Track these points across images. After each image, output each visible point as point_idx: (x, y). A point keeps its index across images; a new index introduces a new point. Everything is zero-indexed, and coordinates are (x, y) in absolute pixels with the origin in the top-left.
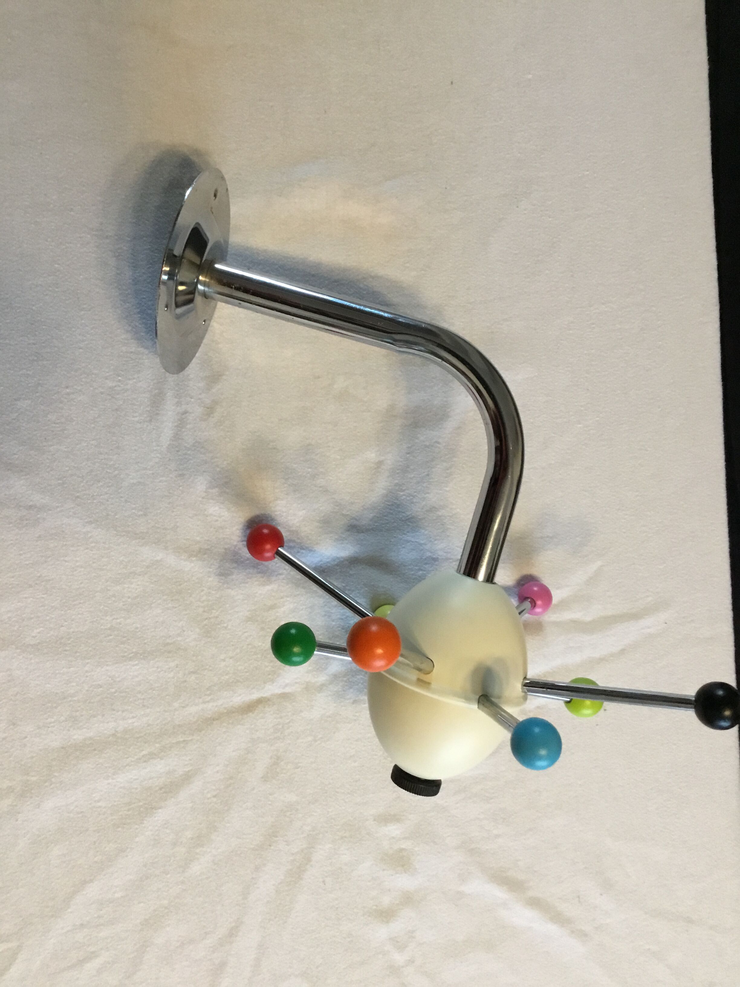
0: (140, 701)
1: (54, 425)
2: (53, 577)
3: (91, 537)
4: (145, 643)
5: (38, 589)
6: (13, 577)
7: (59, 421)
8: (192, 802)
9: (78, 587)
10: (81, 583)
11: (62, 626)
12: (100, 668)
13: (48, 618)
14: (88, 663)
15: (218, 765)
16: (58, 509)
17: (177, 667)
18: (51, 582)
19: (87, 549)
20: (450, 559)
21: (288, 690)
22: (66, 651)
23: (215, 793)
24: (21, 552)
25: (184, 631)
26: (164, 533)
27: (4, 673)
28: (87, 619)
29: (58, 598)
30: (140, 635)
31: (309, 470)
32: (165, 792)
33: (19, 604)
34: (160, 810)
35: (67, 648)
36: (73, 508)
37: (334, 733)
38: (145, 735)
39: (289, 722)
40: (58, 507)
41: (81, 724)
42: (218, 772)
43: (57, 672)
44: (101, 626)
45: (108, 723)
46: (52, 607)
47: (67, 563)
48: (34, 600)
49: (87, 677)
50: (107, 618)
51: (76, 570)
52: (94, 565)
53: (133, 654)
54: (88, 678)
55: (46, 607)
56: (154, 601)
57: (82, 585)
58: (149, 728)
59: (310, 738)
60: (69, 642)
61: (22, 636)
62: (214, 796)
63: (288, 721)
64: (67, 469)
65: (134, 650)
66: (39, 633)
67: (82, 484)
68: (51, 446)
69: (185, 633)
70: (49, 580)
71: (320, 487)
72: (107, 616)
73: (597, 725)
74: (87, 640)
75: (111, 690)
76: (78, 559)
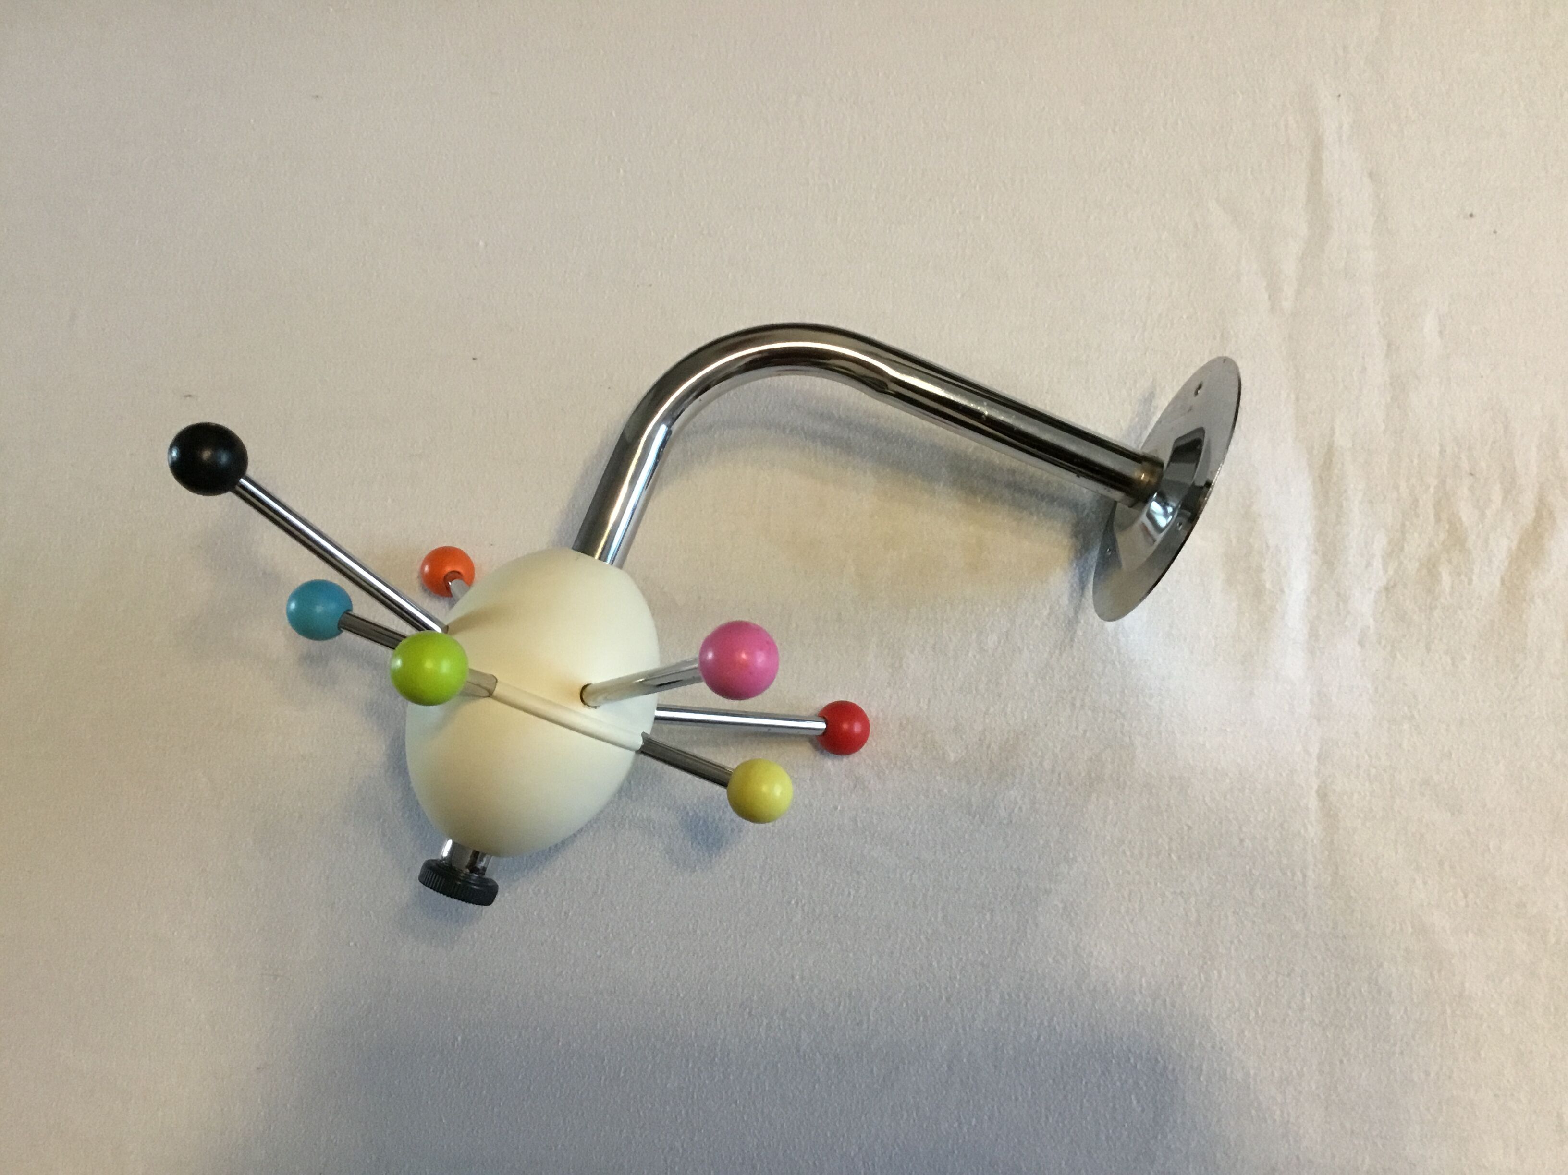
0: (1279, 979)
1: (841, 1008)
2: (1058, 1062)
3: (1009, 995)
4: (1189, 954)
5: (1073, 1089)
6: (1047, 1118)
7: (837, 999)
8: (1467, 932)
9: (1080, 1030)
10: (1076, 1026)
11: (1135, 1067)
12: (1212, 1028)
13: (1118, 1084)
14: (1200, 1043)
15: (1414, 881)
16: (961, 1031)
17: (1238, 914)
18: (1065, 1067)
19: (1026, 1005)
21: (1315, 749)
22: (1174, 1070)
23: (1460, 894)
24: (1013, 1098)
25: (1182, 892)
26: (1024, 889)
28: (1131, 1028)
29: (1091, 1063)
30: (1174, 958)
31: (970, 655)
32: (1440, 971)
33: (1088, 1118)
34: (1467, 985)
35: (1170, 1067)
36: (962, 1011)
37: (1405, 685)
38: (1336, 982)
39: (1370, 756)
40: (957, 1031)
41: (1295, 1073)
42: (1425, 883)
43: (1203, 1089)
45: (1302, 1034)
46: (1103, 1073)
47: (1042, 1038)
48: (1087, 1097)
49: (1221, 1049)
50: (1137, 1000)
51: (1055, 1029)
52: (1052, 1000)
53: (1202, 975)
54: (1224, 1048)
55: (1102, 1082)
56: (1125, 926)
57: (1079, 1024)
58: (1326, 974)
59: (1406, 726)
61: (1138, 1126)
62: (1466, 896)
63: (1367, 757)
64: (904, 1005)
65: (1196, 972)
66: (1138, 1102)
67: (931, 989)
68: (869, 1019)
69: (1185, 891)
70: (1062, 1068)
71: (999, 642)
72: (1134, 1000)
73: (1495, 232)
75: (1251, 1018)
76: (1038, 1021)
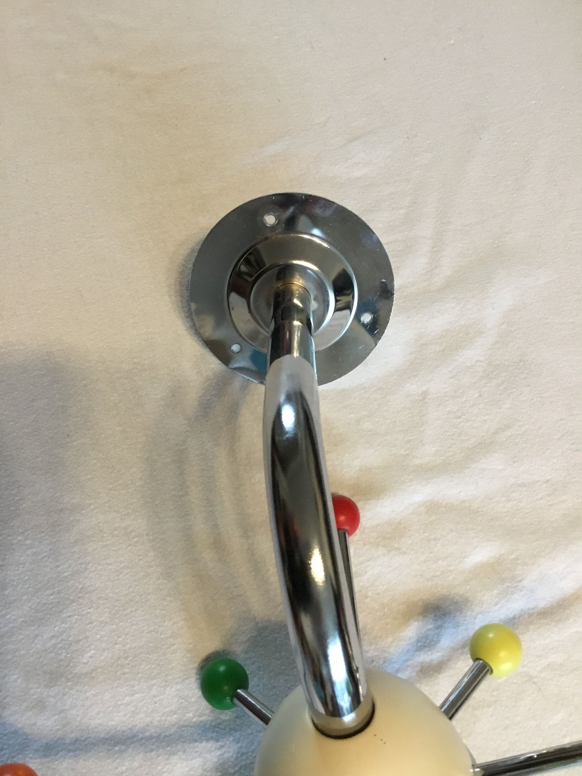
1: (75, 419)
2: (97, 586)
3: (132, 531)
5: (81, 604)
6: (52, 595)
7: (80, 414)
9: (127, 592)
10: (129, 587)
11: (116, 644)
12: (168, 689)
13: (98, 636)
14: (153, 685)
16: (92, 507)
17: (259, 671)
18: (96, 592)
19: (130, 545)
20: (539, 481)
22: (124, 674)
24: (58, 564)
26: (211, 511)
27: (56, 717)
28: (144, 629)
29: (106, 610)
31: (352, 415)
33: (63, 625)
35: (126, 670)
36: (107, 502)
37: (475, 724)
38: (241, 768)
40: (91, 504)
41: (159, 768)
43: (119, 703)
44: (160, 635)
46: (102, 622)
47: (110, 567)
48: (79, 617)
49: (155, 703)
50: (166, 624)
51: (122, 573)
52: (141, 562)
54: (157, 705)
55: (94, 624)
57: (131, 589)
58: (244, 758)
60: (127, 662)
61: (71, 665)
64: (95, 461)
66: (91, 657)
67: (113, 475)
68: (75, 441)
70: (94, 590)
71: (369, 431)
72: (165, 622)
74: (147, 656)
75: (187, 715)
76: (122, 559)
